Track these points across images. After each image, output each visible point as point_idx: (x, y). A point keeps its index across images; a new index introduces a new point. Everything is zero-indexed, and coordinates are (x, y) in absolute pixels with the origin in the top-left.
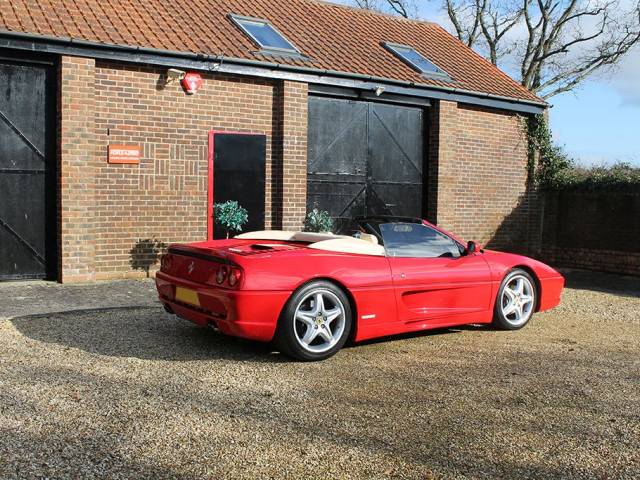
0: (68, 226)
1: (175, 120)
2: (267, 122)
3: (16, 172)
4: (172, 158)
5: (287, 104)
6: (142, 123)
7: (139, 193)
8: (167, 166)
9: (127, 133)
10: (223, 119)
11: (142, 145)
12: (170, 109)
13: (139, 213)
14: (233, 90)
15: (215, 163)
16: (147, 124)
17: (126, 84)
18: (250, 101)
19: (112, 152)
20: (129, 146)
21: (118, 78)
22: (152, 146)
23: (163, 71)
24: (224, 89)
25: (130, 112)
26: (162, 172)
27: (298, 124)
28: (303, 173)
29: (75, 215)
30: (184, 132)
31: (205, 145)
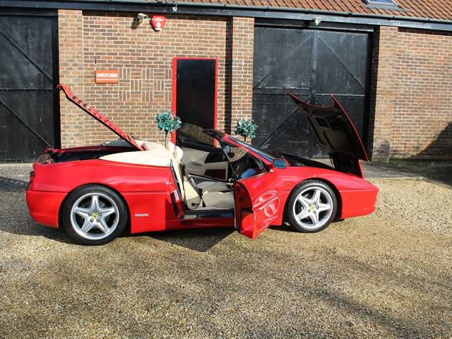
0: (65, 127)
1: (145, 51)
2: (221, 50)
3: (34, 90)
4: (144, 78)
5: (235, 35)
6: (120, 54)
7: (119, 104)
8: (140, 84)
9: (109, 62)
10: (184, 48)
11: (121, 70)
12: (141, 43)
13: (119, 118)
14: (192, 26)
15: (177, 81)
16: (124, 54)
17: (108, 27)
18: (206, 34)
19: (98, 75)
20: (111, 71)
21: (101, 23)
22: (128, 70)
23: (135, 15)
24: (186, 26)
25: (111, 46)
26: (136, 89)
27: (246, 51)
28: (250, 87)
29: (70, 119)
30: (153, 59)
31: (170, 69)
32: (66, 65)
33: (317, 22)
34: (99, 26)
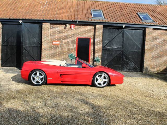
0: (43, 58)
1: (68, 35)
2: (92, 35)
3: (35, 46)
4: (67, 43)
5: (96, 31)
6: (60, 36)
7: (59, 51)
8: (66, 45)
9: (57, 38)
10: (80, 35)
11: (60, 41)
12: (67, 33)
13: (59, 56)
14: (83, 28)
15: (78, 45)
16: (62, 36)
17: (57, 28)
18: (88, 30)
19: (54, 42)
20: (57, 41)
21: (55, 27)
22: (63, 41)
23: (65, 24)
24: (81, 28)
25: (58, 34)
26: (65, 47)
27: (100, 35)
28: (101, 47)
29: (44, 55)
30: (70, 38)
31: (76, 41)
32: (44, 39)
33: (124, 27)
34: (54, 28)
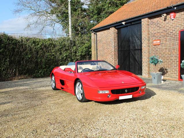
1: (169, 30)
8: (167, 45)
9: (158, 36)
10: (183, 26)
12: (168, 26)
16: (162, 32)
17: (157, 22)
19: (154, 42)
20: (158, 40)
22: (163, 39)
25: (158, 30)
26: (166, 47)
29: (144, 60)
31: (178, 36)
